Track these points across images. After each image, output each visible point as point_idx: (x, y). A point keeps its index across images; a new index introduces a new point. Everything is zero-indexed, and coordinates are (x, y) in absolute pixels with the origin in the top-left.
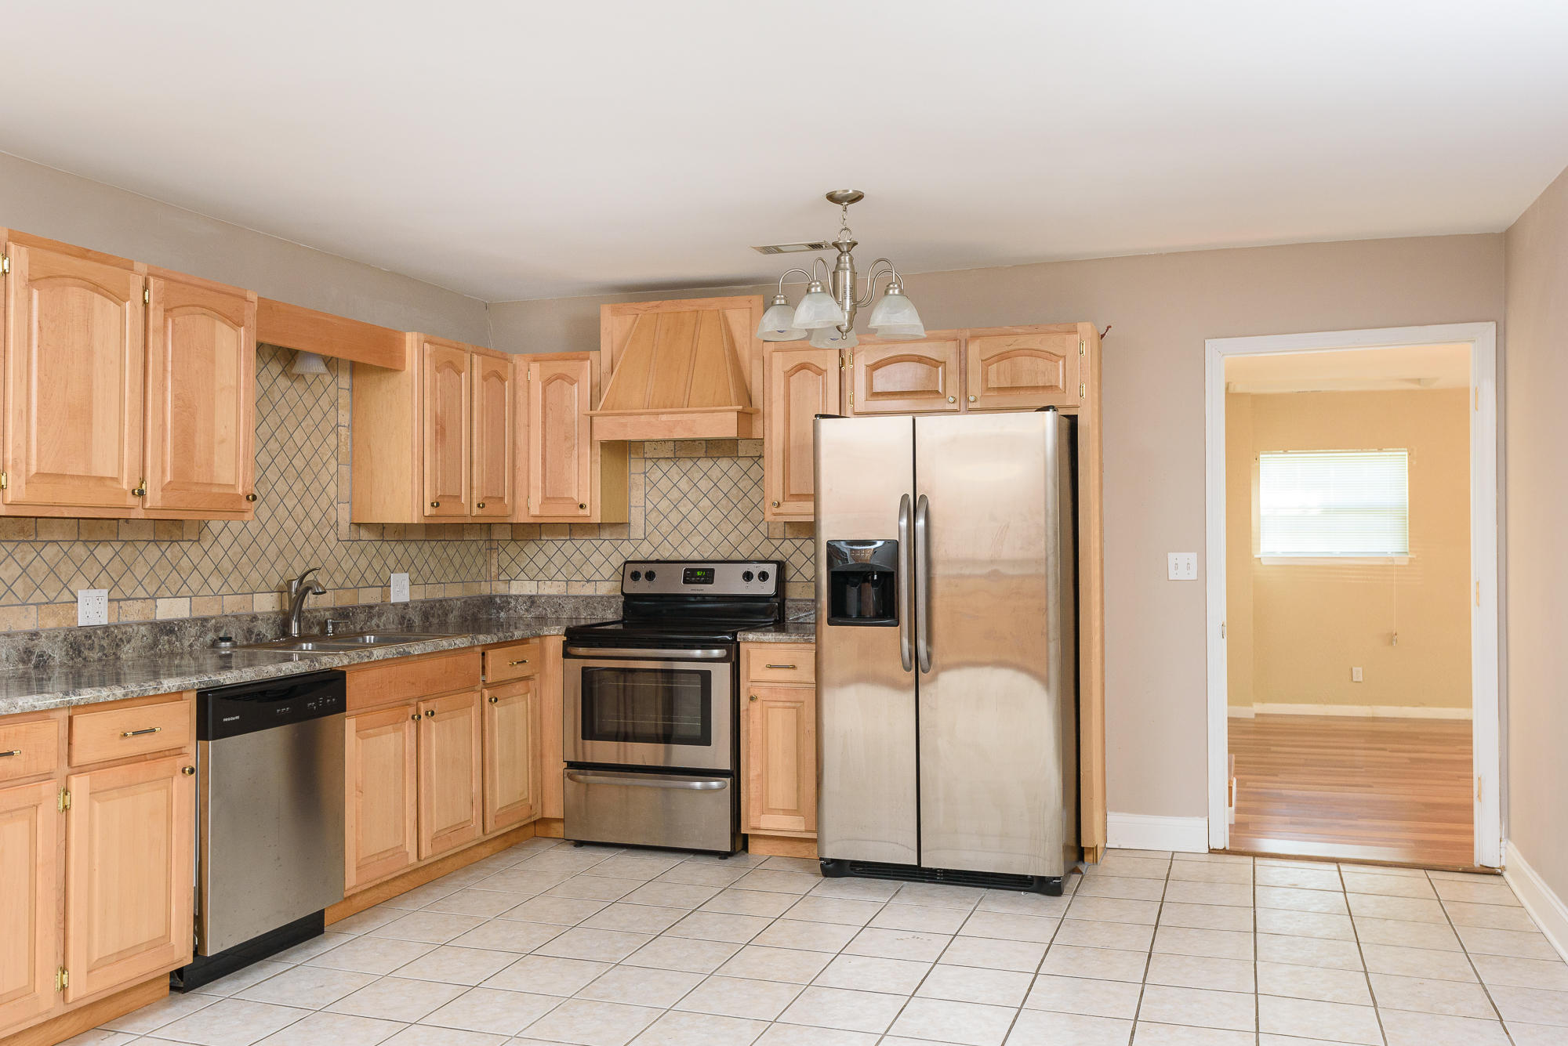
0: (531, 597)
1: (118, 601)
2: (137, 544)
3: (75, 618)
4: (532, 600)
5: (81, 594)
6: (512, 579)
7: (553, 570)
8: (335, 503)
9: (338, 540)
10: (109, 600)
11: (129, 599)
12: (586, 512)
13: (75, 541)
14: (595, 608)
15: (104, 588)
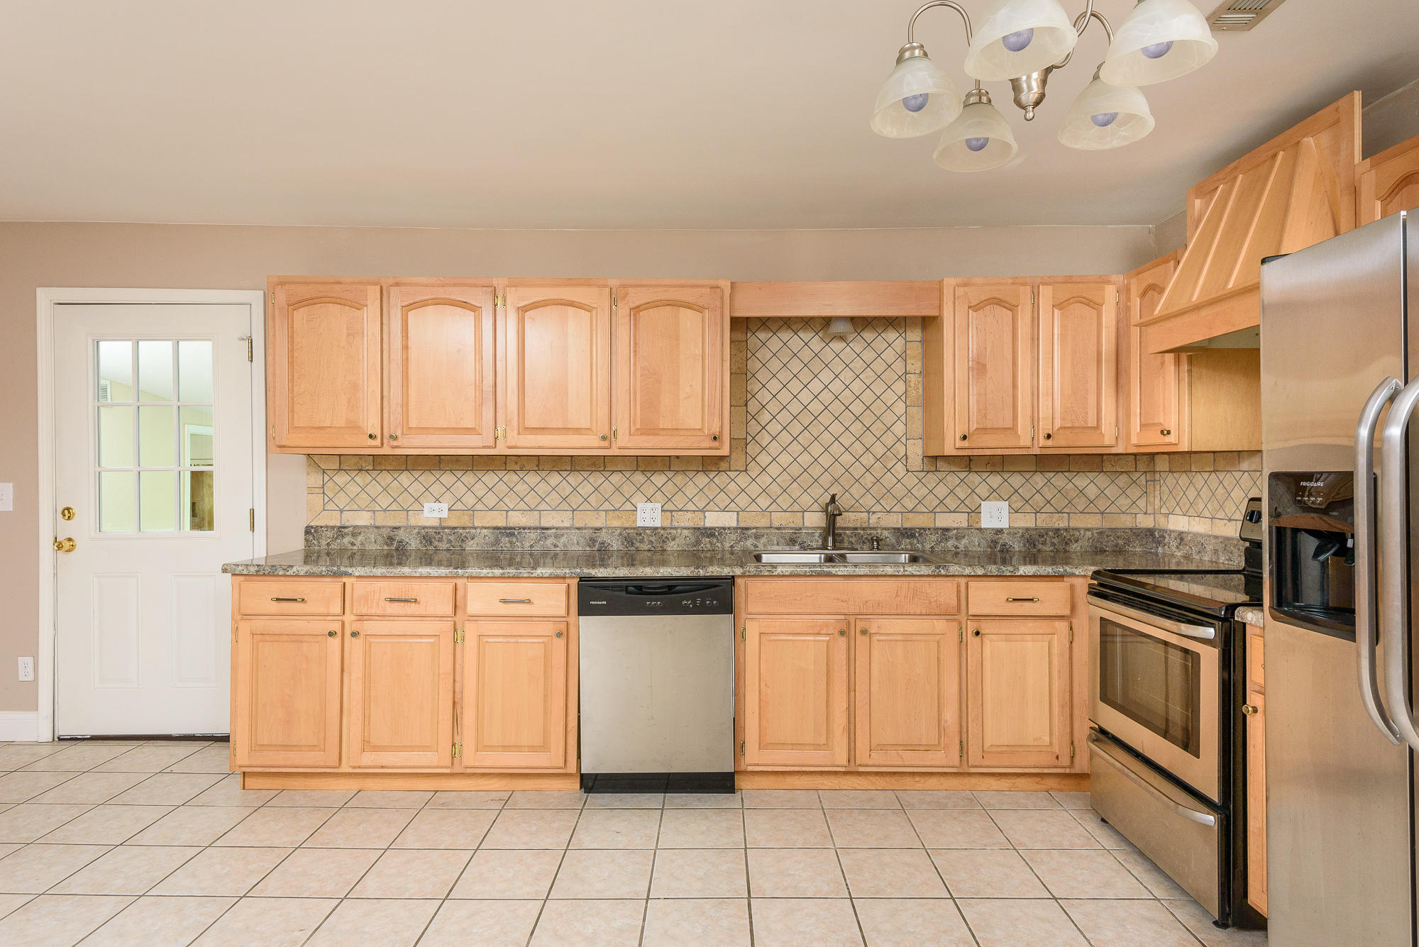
0: (1181, 533)
1: (671, 511)
2: (687, 473)
3: (635, 521)
4: (1181, 537)
5: (639, 506)
6: (1170, 514)
7: (1201, 506)
8: (903, 440)
9: (908, 471)
10: (662, 511)
11: (681, 511)
12: (1172, 438)
13: (635, 471)
14: (1231, 553)
15: (659, 502)
